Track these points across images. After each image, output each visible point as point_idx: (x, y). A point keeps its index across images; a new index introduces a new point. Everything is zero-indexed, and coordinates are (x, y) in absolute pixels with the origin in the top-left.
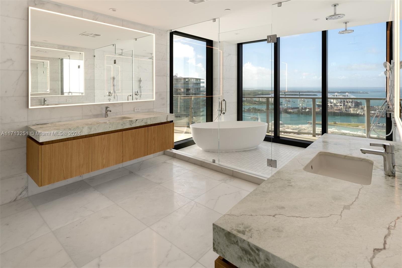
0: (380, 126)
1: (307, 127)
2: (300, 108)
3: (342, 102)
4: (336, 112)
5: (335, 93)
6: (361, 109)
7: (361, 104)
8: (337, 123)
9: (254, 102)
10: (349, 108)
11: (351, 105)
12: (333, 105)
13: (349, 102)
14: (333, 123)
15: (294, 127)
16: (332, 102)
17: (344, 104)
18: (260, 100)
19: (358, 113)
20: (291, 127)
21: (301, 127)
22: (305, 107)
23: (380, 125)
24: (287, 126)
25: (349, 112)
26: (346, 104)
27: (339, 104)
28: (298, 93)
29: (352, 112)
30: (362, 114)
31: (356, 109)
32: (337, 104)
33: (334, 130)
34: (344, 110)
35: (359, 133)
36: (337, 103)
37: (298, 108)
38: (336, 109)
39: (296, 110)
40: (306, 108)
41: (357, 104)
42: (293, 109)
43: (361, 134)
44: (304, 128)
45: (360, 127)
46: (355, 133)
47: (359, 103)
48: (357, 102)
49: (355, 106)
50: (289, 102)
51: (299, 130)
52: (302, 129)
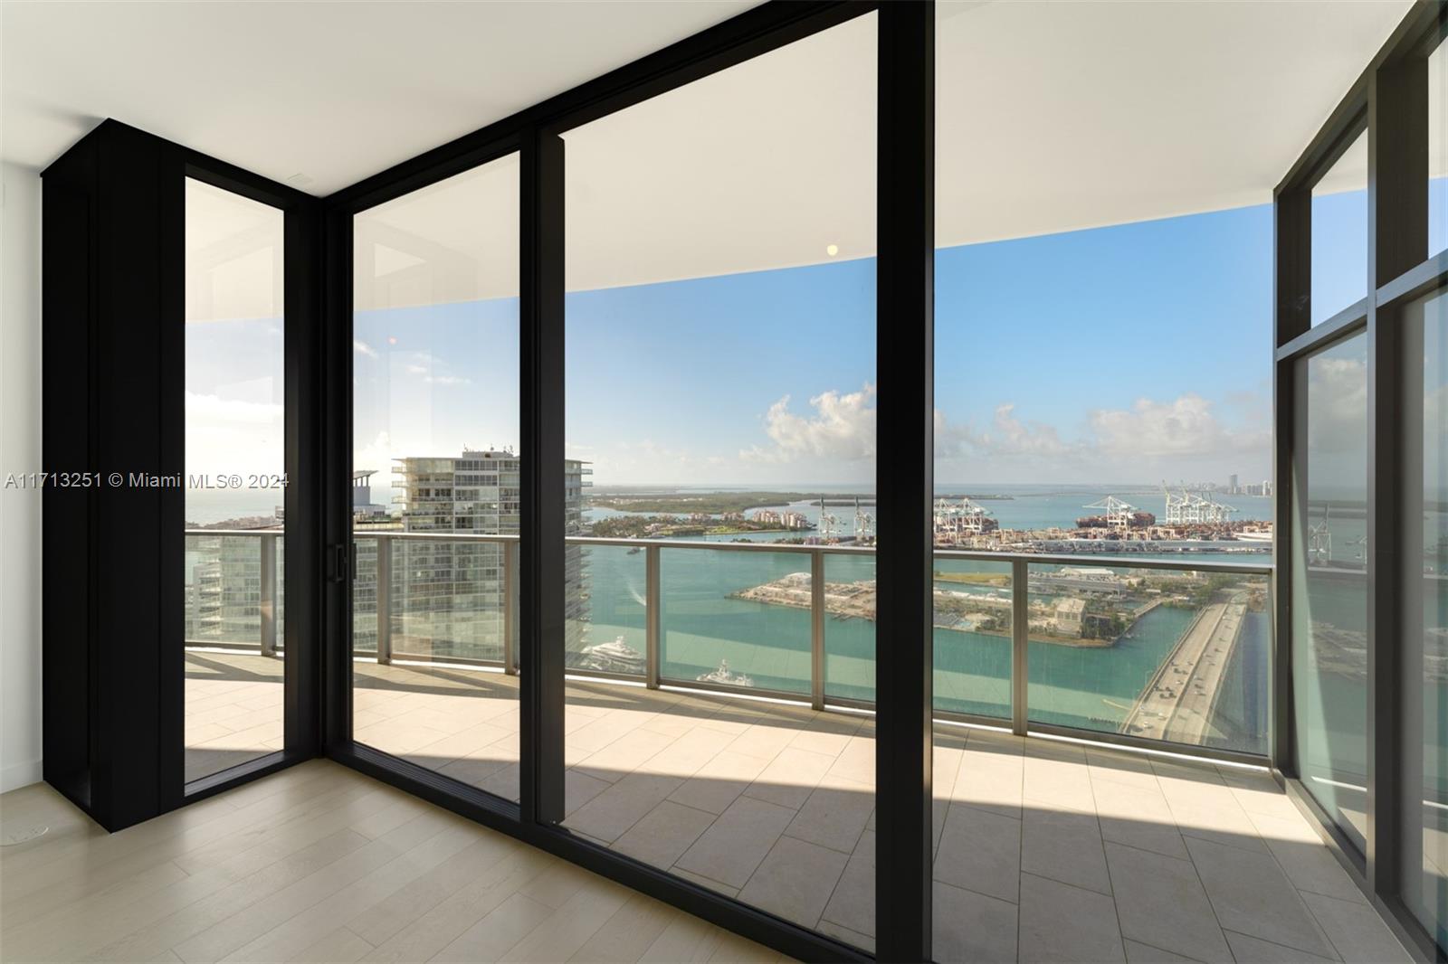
0: (1034, 578)
2: (859, 538)
3: (954, 520)
5: (940, 498)
6: (997, 537)
7: (995, 525)
8: (942, 573)
9: (745, 524)
11: (976, 528)
13: (970, 521)
17: (960, 526)
18: (760, 519)
19: (988, 547)
21: (860, 587)
22: (871, 535)
26: (964, 526)
27: (947, 527)
28: (855, 501)
31: (984, 539)
32: (944, 527)
34: (958, 541)
35: (991, 596)
36: (945, 525)
37: (855, 538)
39: (848, 544)
40: (871, 539)
41: (989, 526)
42: (841, 540)
43: (993, 599)
44: (865, 589)
45: (992, 582)
46: (981, 598)
47: (991, 523)
48: (987, 521)
49: (984, 530)
50: (833, 523)
51: (853, 594)
52: (862, 593)
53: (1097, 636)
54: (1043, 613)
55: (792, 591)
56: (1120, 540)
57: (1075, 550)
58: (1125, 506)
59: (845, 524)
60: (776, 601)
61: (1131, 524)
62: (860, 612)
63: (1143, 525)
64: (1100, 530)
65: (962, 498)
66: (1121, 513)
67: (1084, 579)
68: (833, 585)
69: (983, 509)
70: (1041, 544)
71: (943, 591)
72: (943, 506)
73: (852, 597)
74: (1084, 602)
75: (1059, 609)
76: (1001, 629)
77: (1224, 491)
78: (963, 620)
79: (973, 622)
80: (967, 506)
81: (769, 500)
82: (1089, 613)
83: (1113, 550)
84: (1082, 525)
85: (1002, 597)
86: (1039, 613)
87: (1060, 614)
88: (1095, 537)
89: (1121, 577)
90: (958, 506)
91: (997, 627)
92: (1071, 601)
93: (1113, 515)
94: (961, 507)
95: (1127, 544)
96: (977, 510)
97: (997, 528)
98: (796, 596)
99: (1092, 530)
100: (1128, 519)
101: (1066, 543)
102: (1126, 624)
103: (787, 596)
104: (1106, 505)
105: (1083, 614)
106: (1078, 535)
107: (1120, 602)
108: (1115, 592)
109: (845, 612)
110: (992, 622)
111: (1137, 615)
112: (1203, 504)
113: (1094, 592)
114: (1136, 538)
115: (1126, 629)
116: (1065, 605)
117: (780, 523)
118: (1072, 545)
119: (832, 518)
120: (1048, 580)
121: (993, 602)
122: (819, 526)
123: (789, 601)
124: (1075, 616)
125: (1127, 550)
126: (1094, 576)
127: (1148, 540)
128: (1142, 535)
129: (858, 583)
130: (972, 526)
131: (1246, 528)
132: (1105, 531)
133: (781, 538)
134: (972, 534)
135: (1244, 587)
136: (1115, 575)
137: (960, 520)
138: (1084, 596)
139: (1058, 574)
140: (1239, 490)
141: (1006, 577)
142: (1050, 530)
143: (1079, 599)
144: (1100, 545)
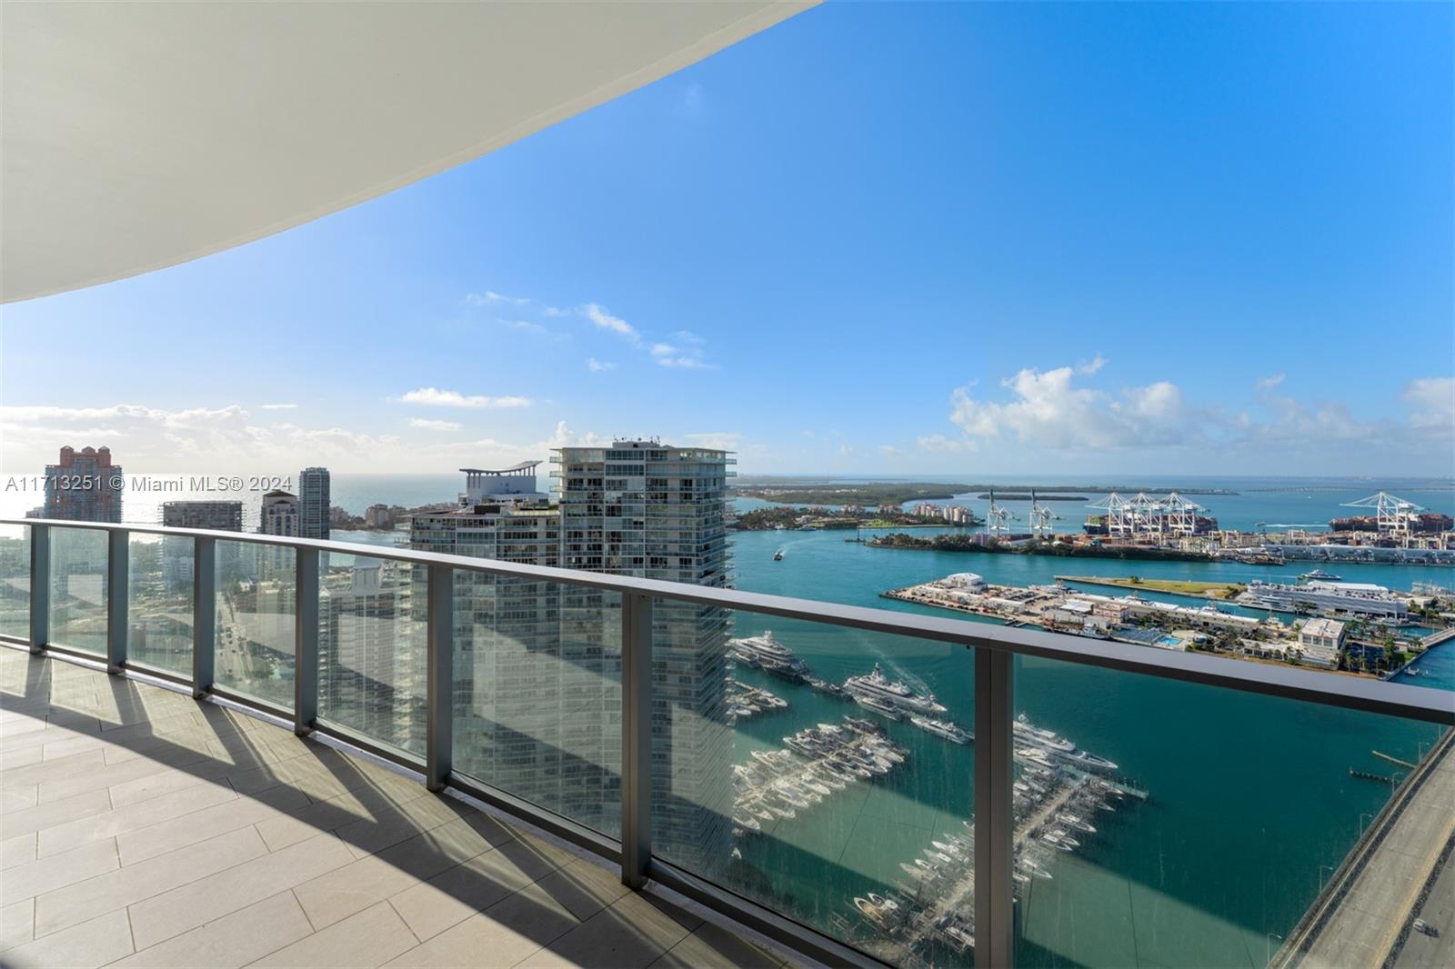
0: (1269, 591)
1: (1053, 593)
2: (1036, 537)
3: (1158, 518)
4: (1140, 550)
5: (1139, 492)
6: (1215, 540)
7: (1213, 525)
8: (1142, 580)
9: (903, 518)
10: (1180, 538)
11: (1186, 529)
12: (1131, 528)
13: (1179, 520)
14: (1129, 580)
15: (1015, 592)
16: (1130, 520)
17: (1165, 526)
18: (920, 512)
19: (1204, 552)
20: (1007, 593)
21: (1036, 592)
22: (1051, 533)
23: (1267, 587)
24: (995, 589)
25: (1180, 550)
26: (1170, 525)
27: (1149, 527)
28: (1031, 494)
29: (1187, 549)
30: (1217, 554)
31: (1198, 542)
32: (1144, 527)
33: (1132, 603)
34: (1163, 544)
35: (1206, 610)
36: (1145, 524)
37: (1031, 536)
38: (1142, 539)
39: (1023, 542)
40: (1051, 538)
41: (1204, 526)
42: (1014, 538)
43: (1210, 614)
44: (1043, 594)
45: (1209, 593)
46: (1194, 612)
47: (1208, 522)
48: (1202, 520)
49: (1198, 531)
50: (1004, 518)
51: (1028, 600)
52: (1039, 599)
53: (1364, 669)
54: (1281, 635)
55: (956, 593)
56: (1398, 549)
57: (1328, 559)
58: (1405, 505)
59: (1019, 520)
60: (937, 603)
61: (1414, 527)
62: (1036, 620)
63: (1434, 530)
64: (1367, 534)
65: (1169, 492)
66: (1399, 514)
67: (1342, 595)
68: (1003, 588)
69: (1196, 506)
70: (1278, 550)
71: (1142, 601)
72: (1143, 501)
73: (1027, 603)
74: (1343, 624)
75: (1304, 631)
76: (1221, 650)
78: (1169, 636)
79: (1183, 639)
80: (1174, 502)
81: (929, 493)
82: (1351, 638)
83: (1385, 560)
84: (1338, 527)
85: (1223, 612)
86: (1275, 634)
87: (1306, 638)
88: (1359, 543)
89: (1399, 595)
90: (1162, 502)
91: (1216, 648)
92: (1322, 622)
93: (1387, 516)
94: (1168, 502)
95: (1408, 553)
96: (1189, 507)
97: (1217, 530)
98: (960, 598)
99: (1355, 535)
100: (1410, 523)
101: (1316, 550)
102: (1406, 656)
103: (949, 598)
104: (1376, 503)
105: (1341, 639)
106: (1332, 540)
107: (1398, 628)
108: (1390, 615)
109: (1018, 618)
110: (1210, 642)
111: (1424, 646)
113: (1357, 612)
114: (1422, 545)
115: (1408, 662)
116: (1312, 627)
117: (942, 517)
118: (1324, 552)
119: (1003, 513)
120: (1287, 594)
121: (1210, 618)
122: (988, 521)
123: (952, 603)
124: (1328, 641)
125: (1409, 561)
126: (1358, 592)
127: (1443, 549)
128: (1431, 544)
129: (1034, 586)
130: (1181, 526)
132: (1374, 535)
133: (944, 534)
134: (1182, 535)
136: (1390, 592)
137: (1165, 518)
138: (1341, 616)
139: (1304, 587)
141: (1229, 588)
142: (1292, 532)
143: (1335, 620)
144: (1366, 554)
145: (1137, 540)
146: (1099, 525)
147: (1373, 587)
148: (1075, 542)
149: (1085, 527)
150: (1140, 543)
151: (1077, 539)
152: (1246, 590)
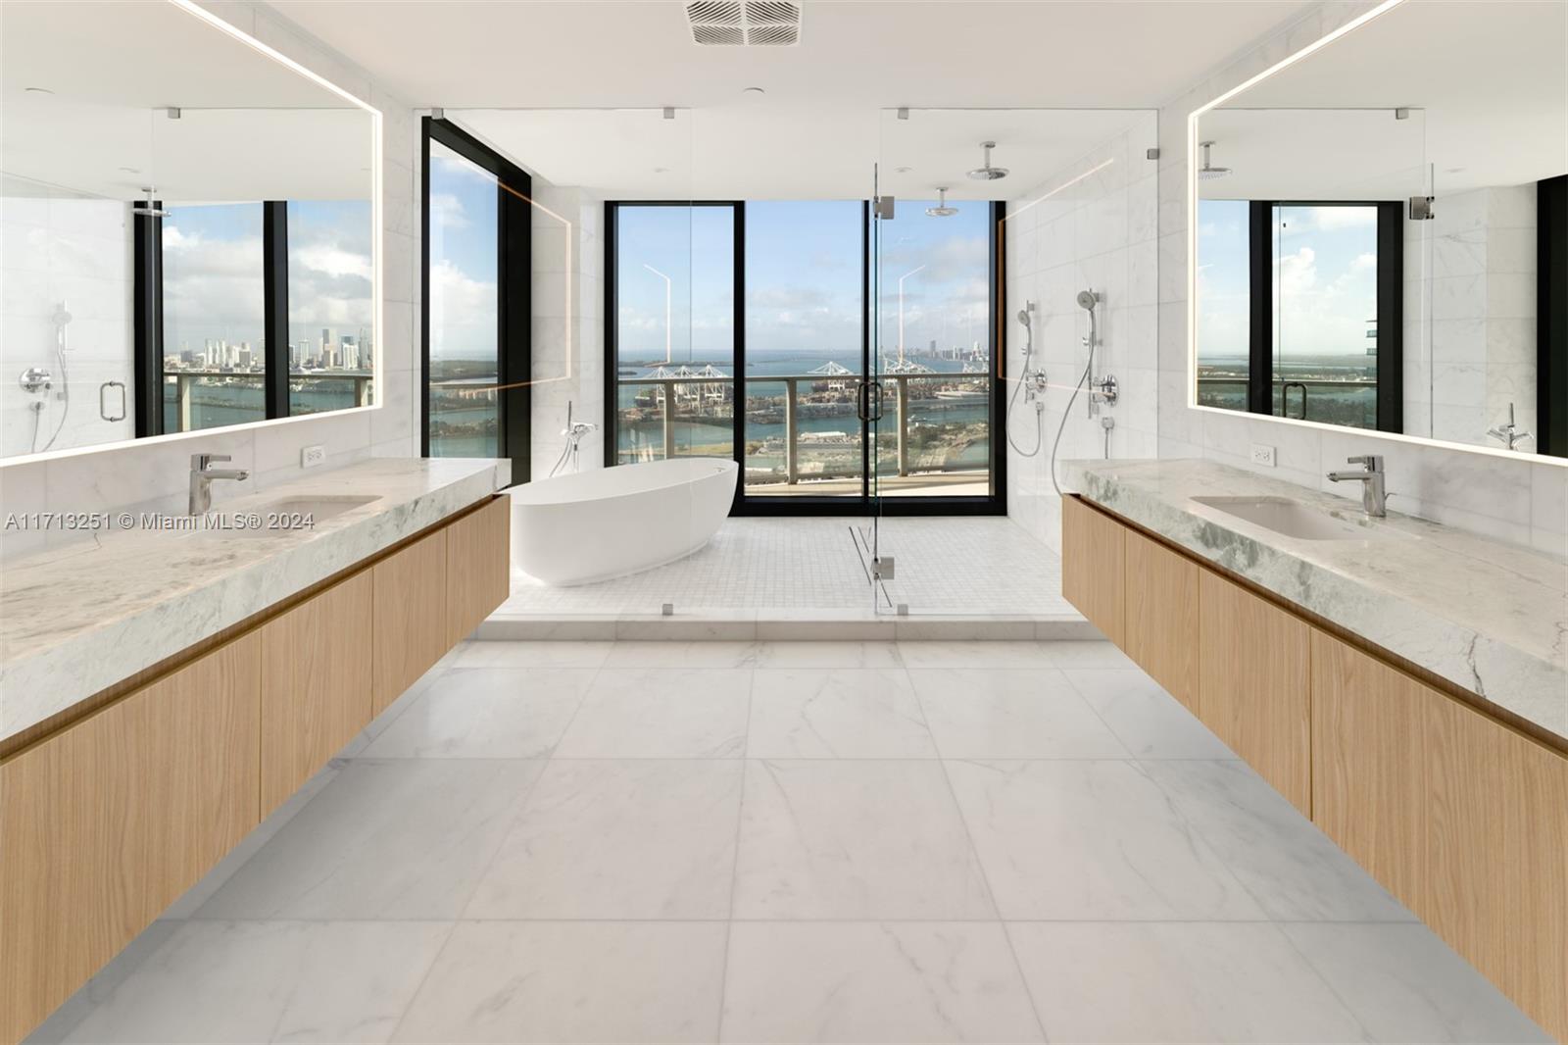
0: (778, 445)
3: (696, 389)
5: (680, 365)
10: (714, 406)
11: (718, 397)
12: (676, 399)
13: (712, 389)
16: (674, 391)
17: (702, 396)
18: (455, 395)
25: (715, 416)
26: (706, 395)
27: (689, 397)
29: (720, 415)
31: (728, 408)
32: (685, 397)
34: (703, 410)
36: (686, 394)
38: (685, 409)
41: (731, 394)
48: (729, 388)
49: (727, 398)
56: (850, 404)
64: (832, 394)
67: (822, 441)
69: (724, 376)
72: (683, 373)
74: (825, 463)
77: (925, 355)
80: (709, 374)
83: (843, 413)
88: (829, 401)
89: (853, 438)
90: (698, 374)
92: (813, 463)
104: (827, 370)
106: (814, 400)
112: (912, 367)
126: (830, 438)
130: (715, 395)
131: (943, 388)
134: (715, 403)
135: (944, 439)
137: (702, 388)
140: (937, 354)
143: (820, 462)
144: (833, 408)
145: (681, 410)
146: (648, 398)
147: (837, 434)
148: (628, 416)
149: (637, 401)
150: (684, 412)
151: (629, 413)
152: (763, 446)
